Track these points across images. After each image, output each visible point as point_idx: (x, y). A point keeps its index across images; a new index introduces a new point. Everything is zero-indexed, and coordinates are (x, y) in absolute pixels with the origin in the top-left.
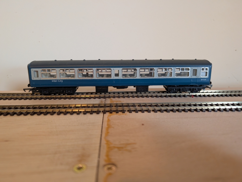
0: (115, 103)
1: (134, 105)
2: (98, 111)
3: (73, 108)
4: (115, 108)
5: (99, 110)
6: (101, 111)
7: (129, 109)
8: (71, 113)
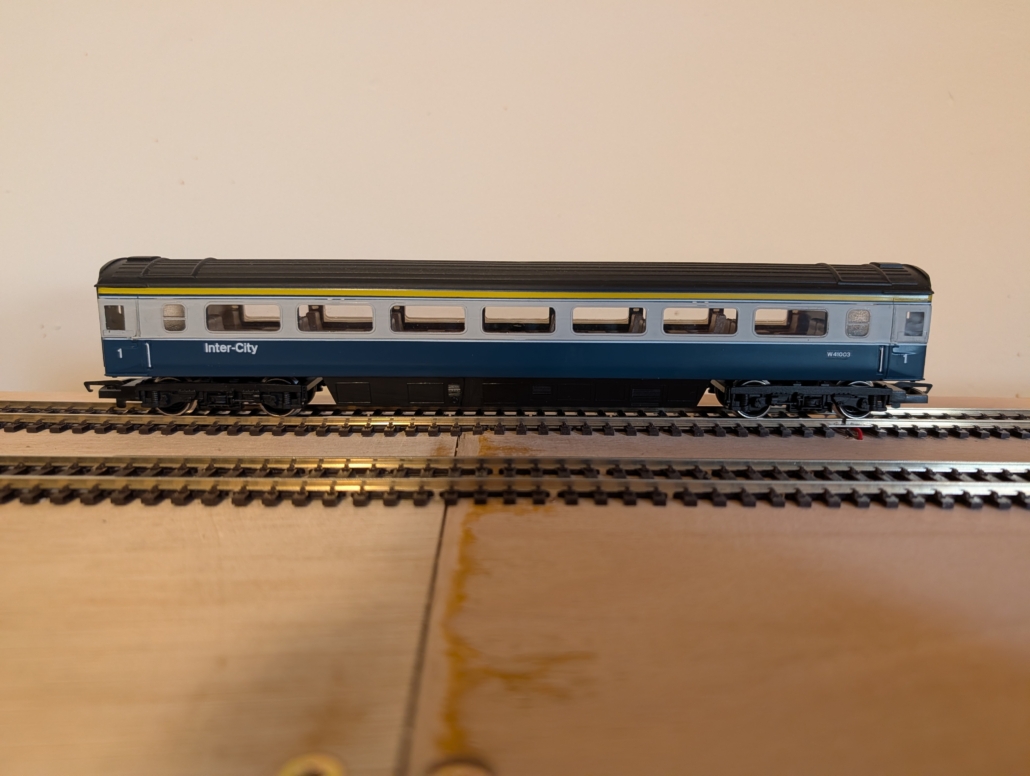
0: (502, 455)
1: (587, 469)
2: (421, 492)
3: (310, 477)
4: (502, 478)
5: (427, 488)
6: (437, 490)
7: (564, 484)
8: (296, 496)
